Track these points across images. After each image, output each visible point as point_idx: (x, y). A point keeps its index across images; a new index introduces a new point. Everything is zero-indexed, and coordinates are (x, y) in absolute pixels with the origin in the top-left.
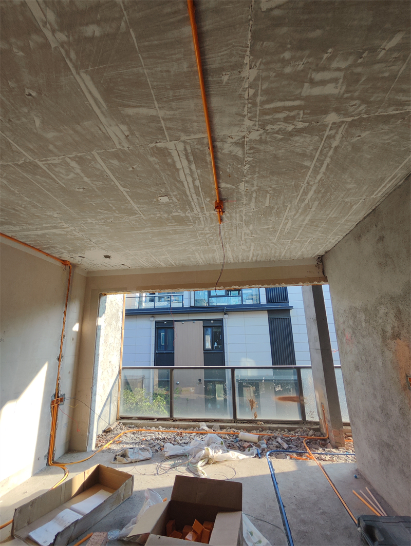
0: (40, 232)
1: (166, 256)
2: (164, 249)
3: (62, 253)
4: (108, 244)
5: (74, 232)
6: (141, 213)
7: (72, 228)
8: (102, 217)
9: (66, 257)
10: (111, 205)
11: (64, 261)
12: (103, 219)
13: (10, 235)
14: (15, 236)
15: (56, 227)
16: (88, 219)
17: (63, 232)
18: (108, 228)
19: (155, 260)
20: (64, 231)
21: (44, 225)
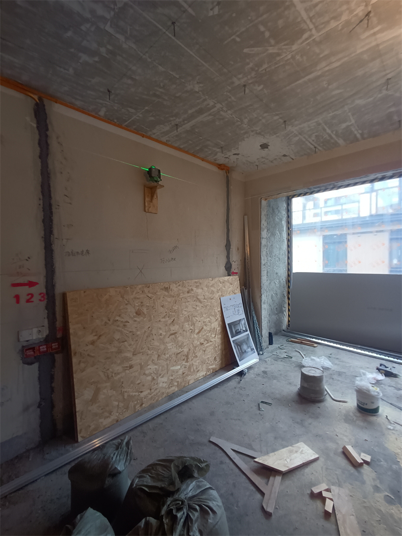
0: (188, 126)
1: (348, 124)
2: (346, 108)
3: (216, 154)
4: (264, 121)
5: (222, 113)
6: (311, 26)
7: (218, 106)
8: (251, 65)
9: (221, 158)
10: (262, 29)
11: (220, 165)
12: (252, 69)
13: (164, 139)
14: (169, 141)
15: (200, 112)
16: (235, 79)
17: (211, 117)
18: (262, 87)
19: (330, 136)
20: (210, 115)
21: (190, 112)
